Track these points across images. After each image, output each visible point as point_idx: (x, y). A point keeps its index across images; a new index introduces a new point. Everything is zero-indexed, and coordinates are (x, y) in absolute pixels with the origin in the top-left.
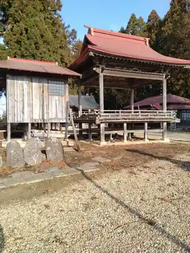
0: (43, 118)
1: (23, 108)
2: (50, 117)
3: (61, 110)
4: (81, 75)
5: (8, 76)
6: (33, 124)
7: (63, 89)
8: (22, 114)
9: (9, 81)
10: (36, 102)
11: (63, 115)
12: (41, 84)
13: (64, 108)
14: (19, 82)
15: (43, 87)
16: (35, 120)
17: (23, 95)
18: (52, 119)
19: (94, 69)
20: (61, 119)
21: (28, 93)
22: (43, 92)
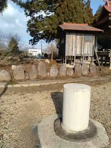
0: (81, 54)
1: (72, 49)
2: (84, 53)
3: (90, 49)
4: (103, 31)
5: (67, 33)
6: (76, 57)
7: (92, 38)
8: (72, 52)
9: (67, 35)
10: (79, 46)
11: (91, 52)
12: (81, 36)
13: (92, 49)
14: (71, 36)
15: (82, 38)
16: (77, 55)
17: (73, 42)
18: (85, 54)
19: (109, 27)
20: (89, 54)
21: (75, 41)
22: (82, 40)
